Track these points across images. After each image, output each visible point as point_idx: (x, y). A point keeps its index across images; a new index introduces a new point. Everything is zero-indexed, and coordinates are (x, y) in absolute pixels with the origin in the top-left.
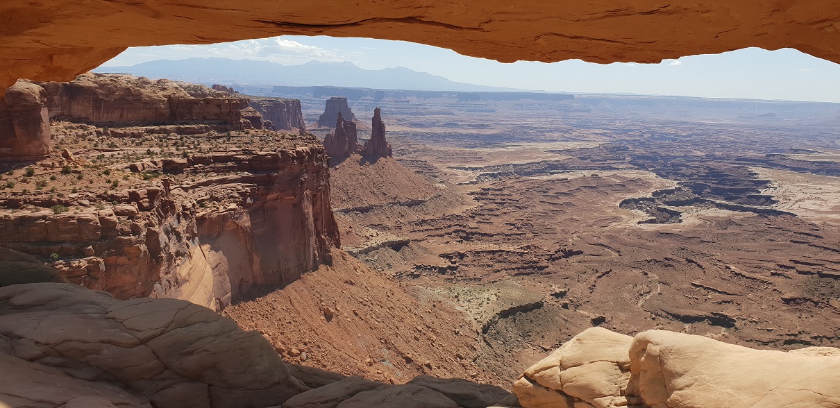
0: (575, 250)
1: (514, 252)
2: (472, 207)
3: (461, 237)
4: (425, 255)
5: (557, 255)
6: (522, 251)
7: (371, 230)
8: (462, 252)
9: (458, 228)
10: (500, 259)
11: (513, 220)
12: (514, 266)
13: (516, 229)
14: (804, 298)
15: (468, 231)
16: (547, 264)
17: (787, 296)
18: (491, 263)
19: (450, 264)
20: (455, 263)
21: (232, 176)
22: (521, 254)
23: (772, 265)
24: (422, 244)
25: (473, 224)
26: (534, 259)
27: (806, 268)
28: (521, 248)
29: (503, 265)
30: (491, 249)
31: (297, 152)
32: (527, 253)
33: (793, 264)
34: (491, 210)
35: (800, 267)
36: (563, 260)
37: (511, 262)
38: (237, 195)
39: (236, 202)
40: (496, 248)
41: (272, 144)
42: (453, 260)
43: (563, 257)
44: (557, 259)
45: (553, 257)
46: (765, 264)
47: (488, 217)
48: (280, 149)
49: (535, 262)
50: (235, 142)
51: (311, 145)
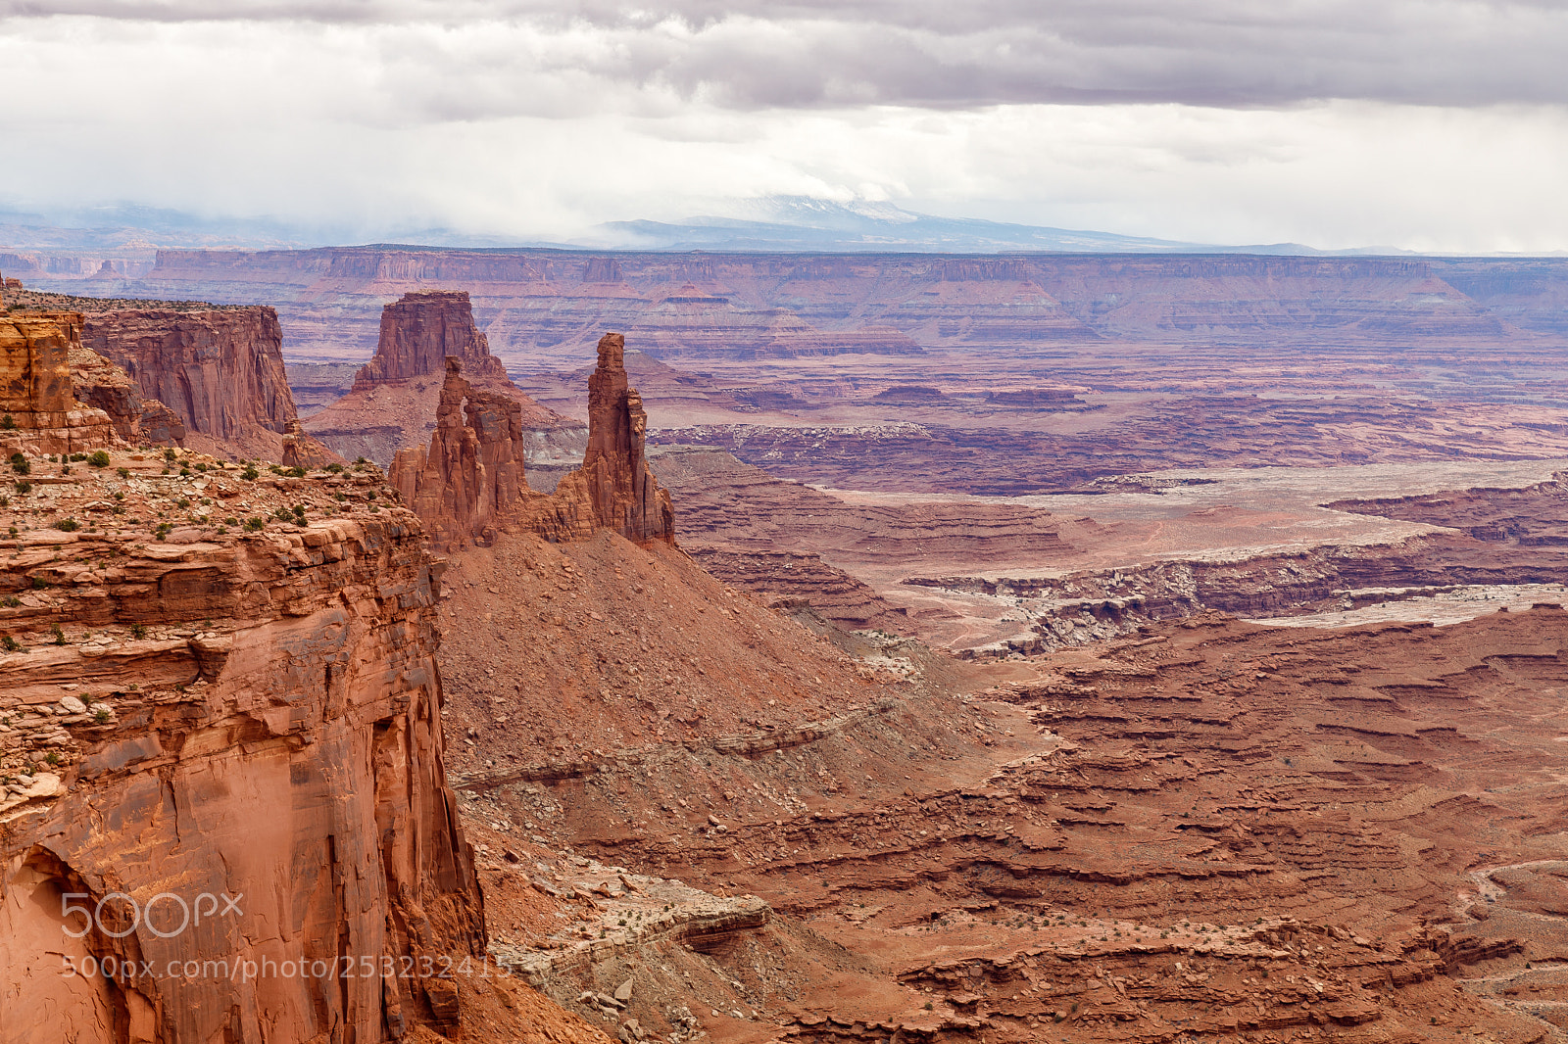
0: (1489, 942)
1: (1227, 958)
2: (1030, 758)
3: (989, 892)
4: (839, 977)
5: (1412, 966)
6: (1265, 950)
7: (596, 866)
8: (1001, 960)
9: (974, 851)
10: (1171, 986)
11: (1208, 812)
12: (1231, 1017)
13: (1225, 853)
15: (1021, 862)
16: (1373, 1007)
18: (1128, 1007)
19: (950, 1014)
20: (970, 1008)
21: (40, 654)
22: (1257, 966)
24: (826, 924)
25: (1038, 831)
26: (1319, 987)
28: (1259, 936)
29: (1180, 1012)
30: (1126, 945)
31: (311, 545)
32: (1283, 959)
34: (1114, 768)
36: (1443, 984)
37: (1215, 1002)
38: (60, 736)
39: (61, 764)
40: (1149, 937)
41: (204, 511)
42: (964, 999)
43: (1441, 971)
44: (1417, 979)
45: (1398, 971)
47: (1100, 799)
48: (237, 532)
49: (1323, 997)
50: (49, 504)
51: (362, 511)
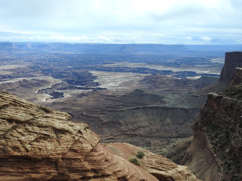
14: (110, 121)
17: (105, 121)
23: (99, 110)
27: (111, 109)
33: (106, 109)
35: (109, 109)
46: (97, 110)
